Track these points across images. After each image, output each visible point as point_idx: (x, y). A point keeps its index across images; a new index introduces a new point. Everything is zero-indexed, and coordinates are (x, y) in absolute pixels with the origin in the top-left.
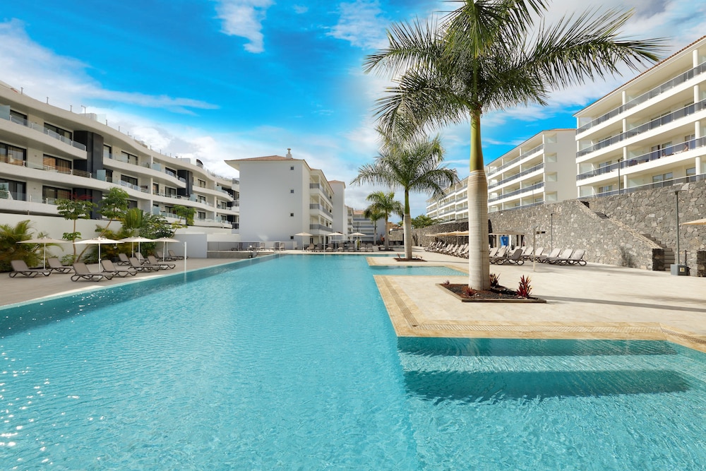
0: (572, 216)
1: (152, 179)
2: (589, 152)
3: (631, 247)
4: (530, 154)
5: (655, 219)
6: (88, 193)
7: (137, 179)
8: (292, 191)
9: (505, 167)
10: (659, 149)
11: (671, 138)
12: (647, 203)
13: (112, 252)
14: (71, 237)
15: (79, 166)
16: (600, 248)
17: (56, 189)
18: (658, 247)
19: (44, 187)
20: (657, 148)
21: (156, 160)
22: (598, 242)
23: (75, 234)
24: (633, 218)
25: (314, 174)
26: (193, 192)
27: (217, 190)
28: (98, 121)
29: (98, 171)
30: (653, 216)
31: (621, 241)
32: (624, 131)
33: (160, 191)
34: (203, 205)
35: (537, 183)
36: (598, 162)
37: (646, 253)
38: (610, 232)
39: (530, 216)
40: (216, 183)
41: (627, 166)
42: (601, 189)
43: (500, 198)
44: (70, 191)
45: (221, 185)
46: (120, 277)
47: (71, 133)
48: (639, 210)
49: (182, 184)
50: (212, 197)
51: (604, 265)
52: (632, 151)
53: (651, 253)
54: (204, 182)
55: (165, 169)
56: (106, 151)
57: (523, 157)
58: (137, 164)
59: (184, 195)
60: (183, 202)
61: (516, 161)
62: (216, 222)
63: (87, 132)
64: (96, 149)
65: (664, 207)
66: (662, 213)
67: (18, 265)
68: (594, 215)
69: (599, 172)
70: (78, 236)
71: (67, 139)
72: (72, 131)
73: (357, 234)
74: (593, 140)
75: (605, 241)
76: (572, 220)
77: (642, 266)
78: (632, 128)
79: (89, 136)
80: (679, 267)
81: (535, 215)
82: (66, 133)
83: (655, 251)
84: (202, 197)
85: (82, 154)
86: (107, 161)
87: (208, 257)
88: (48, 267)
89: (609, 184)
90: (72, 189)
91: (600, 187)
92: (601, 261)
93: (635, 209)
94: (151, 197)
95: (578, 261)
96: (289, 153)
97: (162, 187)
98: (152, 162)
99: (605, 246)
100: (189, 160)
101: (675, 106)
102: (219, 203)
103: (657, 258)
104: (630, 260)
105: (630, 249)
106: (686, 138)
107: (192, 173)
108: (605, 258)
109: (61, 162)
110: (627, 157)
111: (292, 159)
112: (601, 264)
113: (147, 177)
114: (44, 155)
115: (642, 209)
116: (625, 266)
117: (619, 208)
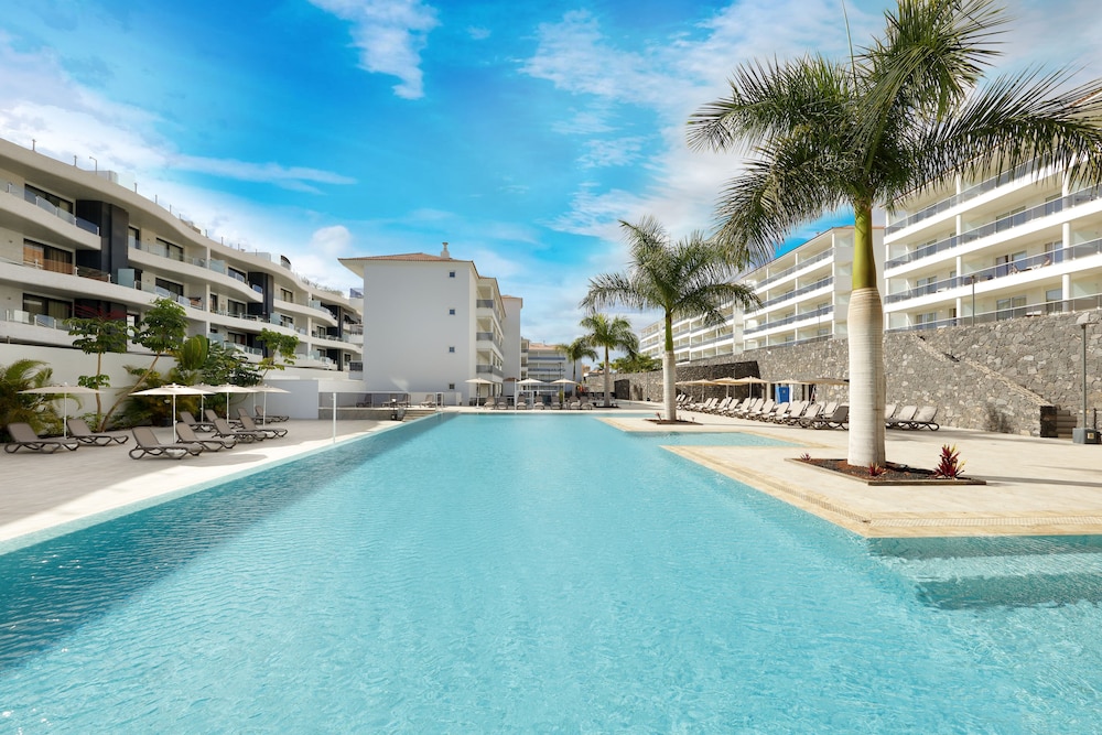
0: (905, 356)
1: (208, 287)
2: (904, 263)
3: (1005, 403)
4: (812, 262)
5: (1034, 363)
6: (102, 307)
7: (182, 287)
8: (452, 312)
9: (771, 281)
10: (1006, 262)
11: (1025, 245)
12: (1021, 339)
13: (162, 410)
14: (92, 383)
15: (87, 261)
16: (953, 404)
17: (46, 301)
18: (1048, 404)
19: (26, 296)
20: (1004, 259)
21: (215, 255)
22: (950, 397)
23: (100, 378)
24: (998, 361)
25: (484, 284)
26: (273, 309)
27: (313, 307)
28: (120, 183)
29: (120, 271)
30: (1031, 358)
31: (988, 395)
32: (958, 233)
33: (219, 306)
34: (288, 331)
35: (822, 307)
36: (916, 278)
37: (1029, 412)
38: (970, 381)
39: (825, 357)
40: (310, 296)
41: (961, 285)
42: (919, 318)
43: (761, 328)
44: (69, 304)
45: (318, 298)
46: (209, 450)
47: (70, 204)
48: (1007, 350)
49: (257, 296)
50: (303, 318)
51: (959, 429)
52: (967, 263)
53: (1039, 412)
54: (291, 292)
55: (227, 270)
56: (131, 238)
57: (800, 267)
58: (182, 260)
59: (260, 314)
60: (256, 325)
61: (791, 272)
62: (311, 359)
63: (101, 202)
64: (116, 232)
65: (1048, 347)
66: (1045, 354)
67: (19, 431)
68: (941, 357)
69: (917, 293)
70: (104, 381)
71: (65, 213)
72: (73, 201)
73: (530, 381)
74: (909, 245)
75: (962, 395)
76: (905, 363)
77: (1023, 431)
78: (969, 230)
79: (105, 211)
80: (1087, 432)
81: (833, 354)
82: (61, 203)
83: (1045, 410)
84: (287, 318)
85: (92, 240)
86: (134, 254)
87: (320, 418)
88: (70, 435)
89: (932, 311)
90: (73, 301)
91: (918, 315)
92: (953, 423)
93: (1001, 349)
94: (206, 316)
95: (926, 424)
96: (445, 249)
97: (223, 300)
98: (209, 257)
99: (961, 402)
100: (266, 256)
101: (1032, 199)
102: (315, 330)
103: (1046, 419)
104: (1004, 421)
105: (1003, 406)
106: (1047, 247)
107: (272, 277)
108: (961, 420)
109: (54, 252)
110: (962, 271)
111: (450, 260)
112: (954, 429)
113: (199, 283)
114: (25, 240)
115: (1013, 349)
116: (996, 431)
117: (975, 346)
